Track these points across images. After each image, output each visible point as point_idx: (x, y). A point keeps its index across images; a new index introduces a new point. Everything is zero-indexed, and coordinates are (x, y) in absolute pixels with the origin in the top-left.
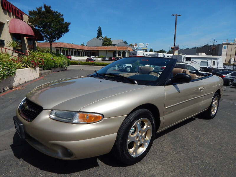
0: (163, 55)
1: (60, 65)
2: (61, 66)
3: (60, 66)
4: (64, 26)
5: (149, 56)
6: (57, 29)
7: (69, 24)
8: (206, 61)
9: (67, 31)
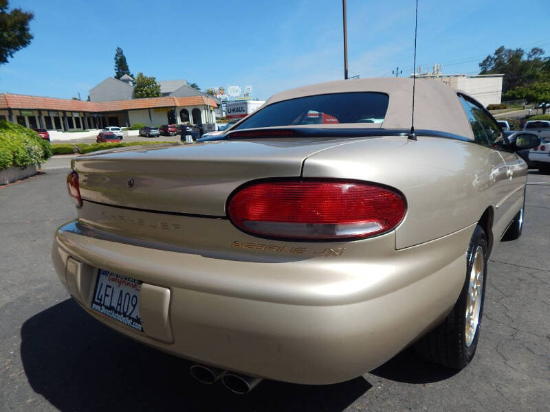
1: (15, 157)
2: (18, 163)
3: (15, 164)
4: (9, 23)
7: (30, 17)
9: (23, 39)
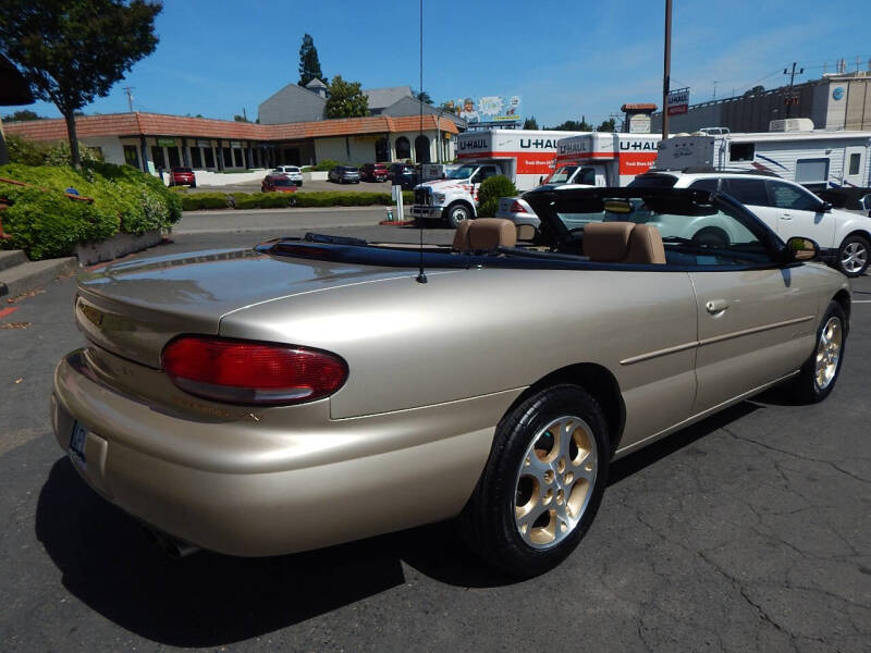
0: (616, 139)
1: (123, 221)
4: (126, 20)
5: (549, 150)
6: (93, 35)
7: (157, 9)
8: (819, 154)
9: (145, 44)
